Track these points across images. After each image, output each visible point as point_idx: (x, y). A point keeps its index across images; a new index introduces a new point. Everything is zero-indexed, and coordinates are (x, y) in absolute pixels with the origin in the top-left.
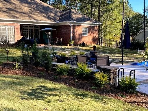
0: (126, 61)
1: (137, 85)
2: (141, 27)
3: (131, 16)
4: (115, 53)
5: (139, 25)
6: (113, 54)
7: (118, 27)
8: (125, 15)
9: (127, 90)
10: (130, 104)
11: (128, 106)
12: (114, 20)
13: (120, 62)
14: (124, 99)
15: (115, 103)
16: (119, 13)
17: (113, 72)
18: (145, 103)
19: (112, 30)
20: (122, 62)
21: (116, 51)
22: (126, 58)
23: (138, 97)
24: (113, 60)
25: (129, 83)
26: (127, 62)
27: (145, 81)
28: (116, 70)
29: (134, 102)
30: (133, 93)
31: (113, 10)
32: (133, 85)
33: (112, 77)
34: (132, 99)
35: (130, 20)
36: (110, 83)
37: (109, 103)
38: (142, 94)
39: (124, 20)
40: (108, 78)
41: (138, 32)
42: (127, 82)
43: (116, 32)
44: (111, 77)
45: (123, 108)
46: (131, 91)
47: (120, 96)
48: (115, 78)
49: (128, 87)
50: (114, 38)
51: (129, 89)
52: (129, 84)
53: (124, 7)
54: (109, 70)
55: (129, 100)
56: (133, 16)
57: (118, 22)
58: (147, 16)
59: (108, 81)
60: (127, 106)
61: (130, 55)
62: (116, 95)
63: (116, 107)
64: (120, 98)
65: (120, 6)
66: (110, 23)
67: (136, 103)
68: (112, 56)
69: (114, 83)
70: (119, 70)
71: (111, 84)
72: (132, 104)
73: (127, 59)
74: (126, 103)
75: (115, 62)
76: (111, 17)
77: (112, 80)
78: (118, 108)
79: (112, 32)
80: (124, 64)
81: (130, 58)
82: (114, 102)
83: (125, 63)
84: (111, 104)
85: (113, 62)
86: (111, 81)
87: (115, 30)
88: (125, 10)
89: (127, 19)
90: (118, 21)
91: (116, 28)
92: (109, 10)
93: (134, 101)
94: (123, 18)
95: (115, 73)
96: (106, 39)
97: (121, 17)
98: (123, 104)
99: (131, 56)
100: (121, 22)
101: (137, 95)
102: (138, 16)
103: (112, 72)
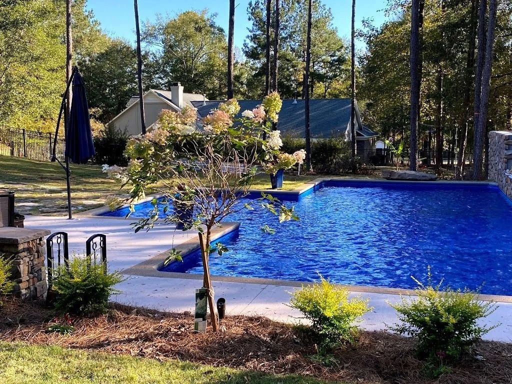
0: (84, 205)
1: (112, 283)
2: (130, 90)
3: (97, 50)
4: (44, 180)
5: (126, 84)
6: (37, 182)
7: (53, 87)
8: (75, 47)
9: (78, 304)
10: (86, 354)
11: (82, 359)
12: (37, 59)
13: (59, 210)
14: (69, 337)
15: (33, 361)
16: (54, 37)
17: (29, 250)
18: (136, 339)
19: (31, 95)
20: (68, 209)
21: (51, 172)
22: (85, 195)
23: (116, 323)
24: (36, 204)
25: (84, 281)
26: (87, 208)
27: (143, 267)
28: (41, 240)
29: (100, 345)
30: (97, 313)
31: (30, 24)
32: (98, 284)
33: (23, 268)
34: (95, 332)
35: (94, 64)
36: (16, 292)
37: (13, 362)
38: (127, 310)
39: (71, 62)
40: (9, 274)
41: (122, 105)
42: (77, 280)
43: (46, 103)
44: (21, 266)
45: (62, 372)
46: (91, 306)
47: (52, 331)
48: (36, 269)
49: (80, 295)
50: (40, 124)
51: (85, 302)
52: (86, 285)
53: (68, 15)
54: (14, 243)
55: (83, 339)
56: (103, 51)
57: (53, 70)
58: (147, 53)
59: (10, 285)
60: (76, 362)
61: (98, 183)
62: (38, 329)
63: (37, 372)
64: (52, 338)
65: (54, 12)
66: (23, 70)
67: (108, 344)
68: (34, 191)
69: (36, 289)
70: (49, 240)
71: (24, 291)
72: (96, 351)
73: (87, 199)
74: (75, 352)
75: (42, 212)
76: (25, 50)
77: (25, 277)
78: (45, 376)
79: (31, 102)
80: (73, 217)
81: (97, 194)
82: (30, 356)
83: (78, 212)
84: (21, 367)
85: (35, 211)
86: (21, 282)
87: (44, 96)
88: (76, 27)
89: (85, 61)
90: (53, 63)
91: (46, 88)
92: (15, 24)
93: (102, 339)
94: (69, 57)
95: (38, 252)
96: (13, 127)
97: (62, 51)
98: (64, 359)
99: (101, 186)
100: (62, 68)
101: (112, 318)
102: (120, 51)
103: (24, 250)
